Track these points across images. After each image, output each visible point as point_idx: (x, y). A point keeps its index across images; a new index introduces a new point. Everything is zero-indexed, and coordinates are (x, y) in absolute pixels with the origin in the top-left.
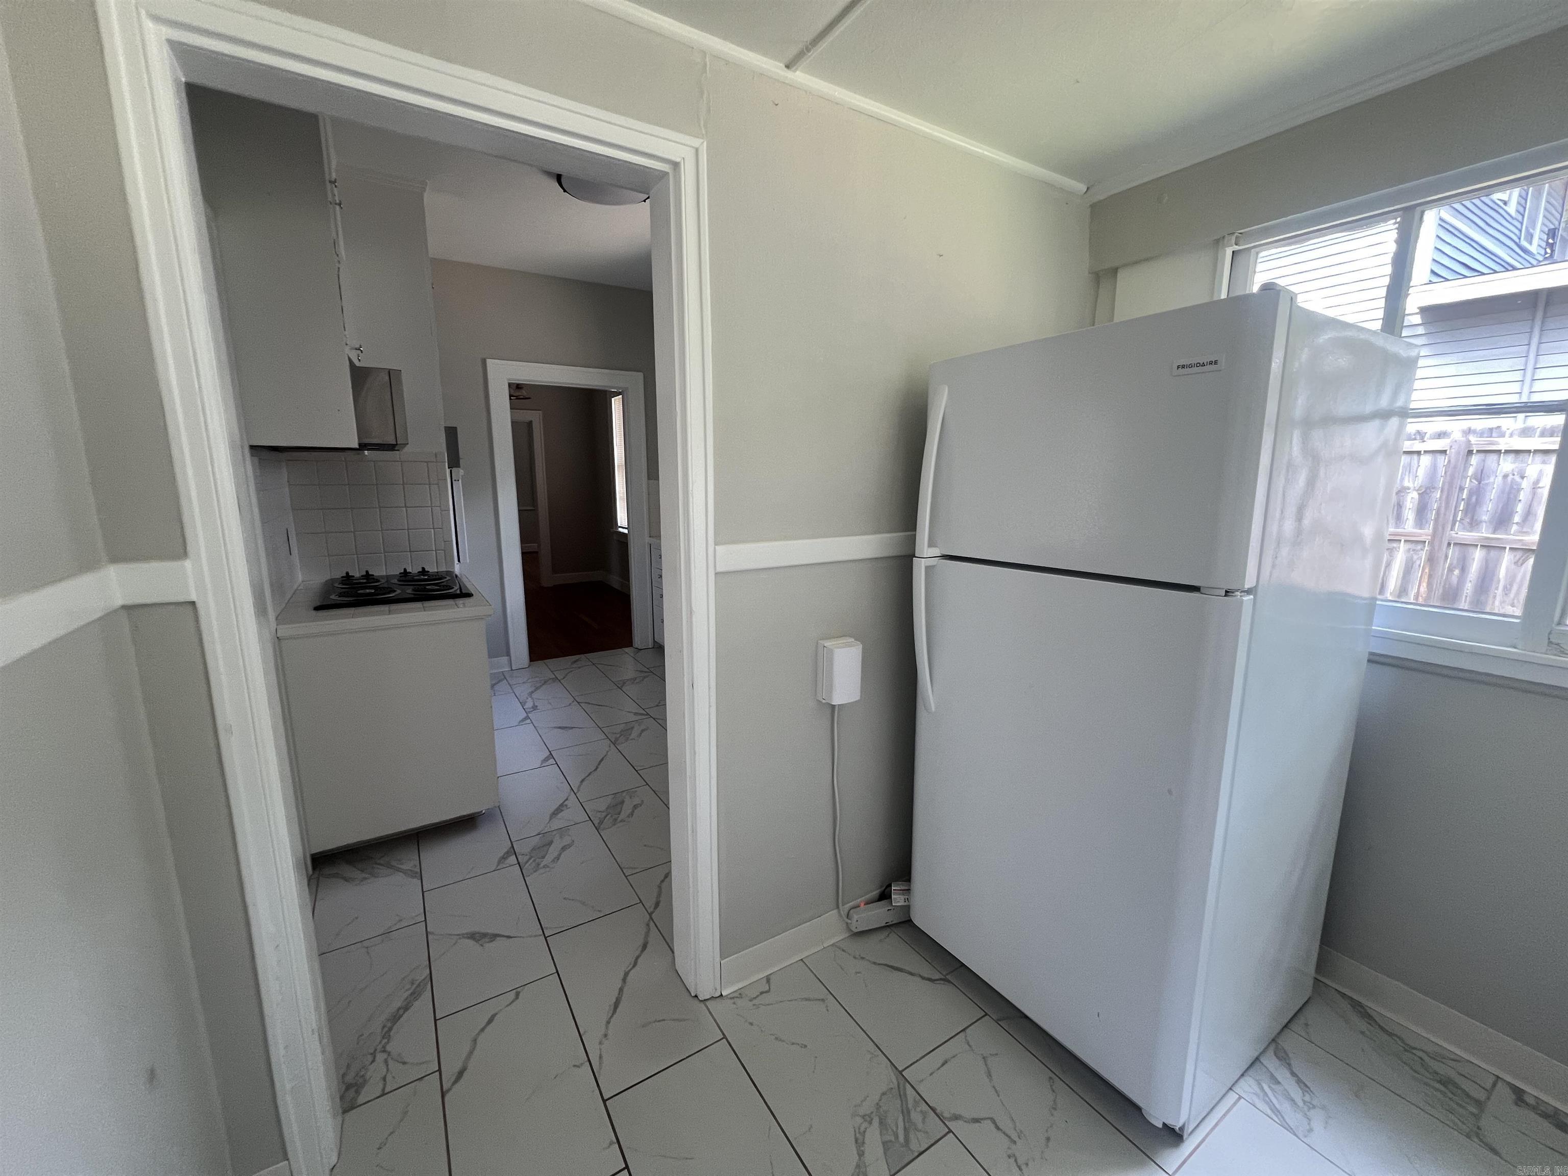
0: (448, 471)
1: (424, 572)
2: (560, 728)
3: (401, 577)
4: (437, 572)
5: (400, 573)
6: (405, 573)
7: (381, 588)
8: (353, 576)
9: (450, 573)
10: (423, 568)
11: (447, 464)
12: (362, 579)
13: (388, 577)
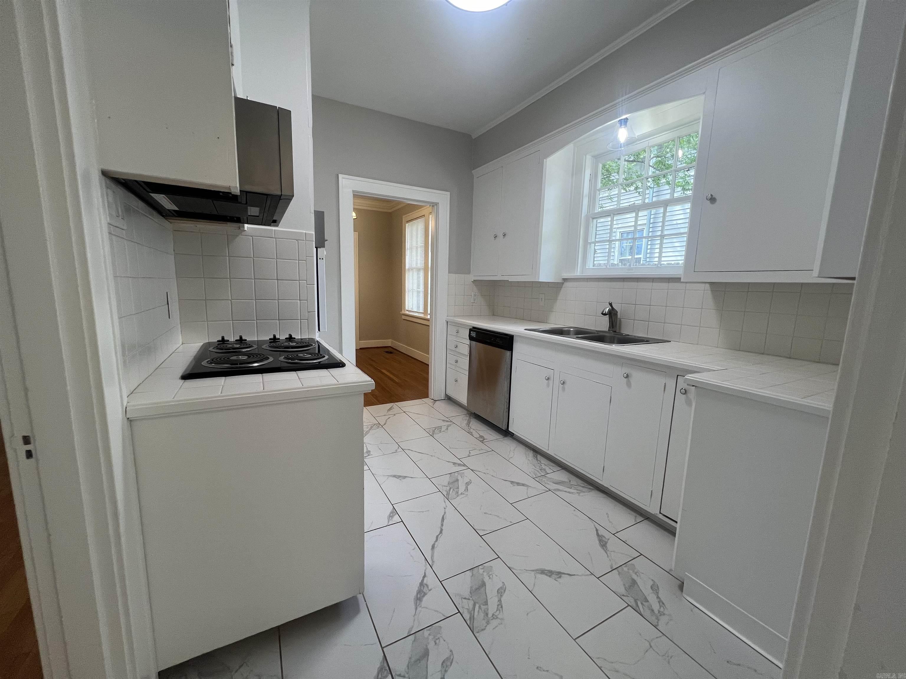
0: (315, 249)
1: (290, 338)
2: (394, 476)
3: (270, 342)
4: (301, 339)
5: (270, 339)
6: (275, 339)
7: (253, 355)
8: (228, 341)
9: (313, 340)
10: (290, 336)
11: (314, 243)
12: (236, 344)
13: (259, 343)
